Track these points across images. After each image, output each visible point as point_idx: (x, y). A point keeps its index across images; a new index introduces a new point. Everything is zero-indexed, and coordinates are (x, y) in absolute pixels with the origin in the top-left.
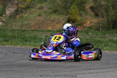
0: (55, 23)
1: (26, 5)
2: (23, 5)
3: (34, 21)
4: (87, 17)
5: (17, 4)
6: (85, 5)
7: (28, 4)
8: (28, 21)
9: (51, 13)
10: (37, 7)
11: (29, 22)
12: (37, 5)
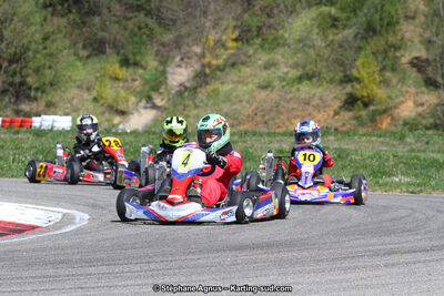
0: (310, 109)
1: (225, 57)
2: (217, 57)
3: (251, 105)
4: (405, 89)
6: (398, 54)
7: (232, 54)
8: (234, 104)
9: (300, 79)
10: (260, 62)
11: (234, 107)
12: (258, 56)
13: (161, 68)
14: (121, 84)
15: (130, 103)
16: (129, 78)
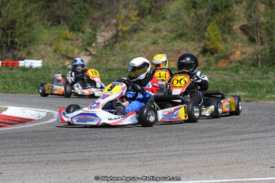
1: (130, 25)
2: (126, 26)
3: (145, 53)
4: (235, 44)
5: (116, 25)
7: (135, 24)
8: (135, 53)
9: (175, 39)
10: (151, 29)
12: (150, 26)
13: (93, 32)
14: (70, 42)
15: (75, 53)
16: (74, 38)
